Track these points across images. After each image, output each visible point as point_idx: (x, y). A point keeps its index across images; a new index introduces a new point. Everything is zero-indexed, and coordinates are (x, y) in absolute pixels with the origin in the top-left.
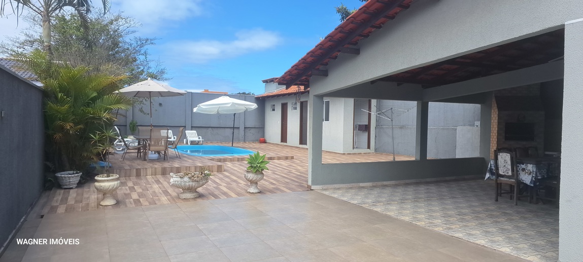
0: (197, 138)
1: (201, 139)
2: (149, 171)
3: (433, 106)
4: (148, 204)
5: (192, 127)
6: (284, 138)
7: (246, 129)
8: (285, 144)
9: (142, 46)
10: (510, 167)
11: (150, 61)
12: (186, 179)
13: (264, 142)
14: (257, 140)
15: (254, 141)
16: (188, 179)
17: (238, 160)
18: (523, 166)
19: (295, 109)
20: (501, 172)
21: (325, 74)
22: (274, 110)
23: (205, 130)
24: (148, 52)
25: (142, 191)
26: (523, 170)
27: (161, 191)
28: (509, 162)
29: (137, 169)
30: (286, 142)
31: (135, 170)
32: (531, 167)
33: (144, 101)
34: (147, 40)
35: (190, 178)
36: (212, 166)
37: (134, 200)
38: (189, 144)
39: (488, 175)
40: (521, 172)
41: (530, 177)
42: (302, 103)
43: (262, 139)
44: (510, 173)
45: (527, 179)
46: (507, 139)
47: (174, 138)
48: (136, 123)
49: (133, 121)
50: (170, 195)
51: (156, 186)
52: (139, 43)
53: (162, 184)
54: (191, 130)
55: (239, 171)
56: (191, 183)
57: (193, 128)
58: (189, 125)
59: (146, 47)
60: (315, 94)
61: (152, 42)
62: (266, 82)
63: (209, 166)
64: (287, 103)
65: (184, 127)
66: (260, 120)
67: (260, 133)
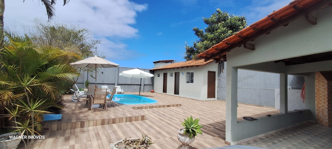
0: (121, 90)
1: (123, 91)
6: (165, 90)
7: (145, 86)
8: (166, 93)
9: (94, 44)
11: (98, 52)
13: (153, 92)
14: (150, 91)
15: (148, 92)
17: (150, 106)
19: (172, 76)
22: (159, 76)
23: (124, 86)
33: (93, 70)
34: (97, 41)
36: (138, 116)
38: (117, 93)
42: (176, 73)
43: (152, 90)
47: (109, 90)
48: (89, 82)
49: (87, 81)
52: (93, 42)
54: (118, 86)
55: (156, 118)
57: (118, 85)
58: (116, 84)
59: (96, 45)
60: (233, 66)
61: (100, 42)
62: (155, 63)
63: (136, 117)
64: (167, 73)
65: (114, 84)
66: (152, 81)
67: (152, 88)
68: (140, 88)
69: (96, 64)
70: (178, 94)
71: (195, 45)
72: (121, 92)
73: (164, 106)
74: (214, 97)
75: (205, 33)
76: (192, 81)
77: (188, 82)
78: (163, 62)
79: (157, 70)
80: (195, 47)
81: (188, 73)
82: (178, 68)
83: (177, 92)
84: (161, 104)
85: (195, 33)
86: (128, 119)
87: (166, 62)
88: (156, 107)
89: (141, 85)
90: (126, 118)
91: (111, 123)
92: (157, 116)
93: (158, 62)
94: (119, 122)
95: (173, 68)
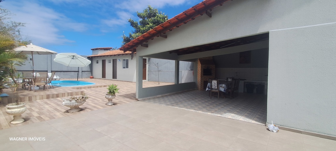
1: (58, 77)
2: (38, 98)
3: (181, 62)
4: (48, 119)
5: (51, 71)
6: (104, 76)
7: (83, 72)
8: (105, 79)
9: (16, 26)
10: (216, 86)
12: (74, 101)
13: (93, 78)
14: (89, 77)
15: (87, 78)
16: (75, 102)
17: (88, 87)
18: (221, 85)
19: (110, 62)
20: (213, 88)
21: (147, 46)
22: (97, 63)
24: (20, 30)
25: (38, 110)
26: (221, 86)
27: (52, 109)
28: (216, 84)
29: (29, 97)
30: (105, 78)
31: (28, 98)
32: (224, 85)
34: (20, 24)
35: (76, 101)
36: (78, 92)
37: (36, 117)
39: (207, 89)
40: (220, 87)
41: (224, 89)
42: (113, 60)
43: (91, 76)
44: (216, 88)
45: (222, 90)
46: (204, 75)
50: (61, 111)
51: (47, 106)
52: (14, 24)
53: (50, 105)
54: (51, 73)
55: (93, 93)
56: (77, 104)
58: (49, 70)
59: (18, 27)
60: (140, 56)
61: (23, 25)
62: (93, 50)
63: (76, 92)
64: (105, 60)
65: (47, 71)
66: (90, 67)
67: (90, 74)
68: (78, 74)
69: (32, 52)
70: (116, 78)
71: (131, 36)
72: (56, 78)
73: (101, 86)
74: (146, 79)
75: (139, 25)
76: (127, 67)
77: (124, 68)
78: (101, 49)
79: (95, 57)
80: (130, 37)
81: (124, 60)
82: (115, 55)
83: (114, 76)
84: (98, 85)
85: (130, 24)
86: (70, 94)
87: (104, 50)
88: (94, 87)
89: (78, 71)
90: (68, 93)
91: (56, 97)
92: (94, 92)
93: (97, 49)
94: (62, 96)
95: (111, 56)
